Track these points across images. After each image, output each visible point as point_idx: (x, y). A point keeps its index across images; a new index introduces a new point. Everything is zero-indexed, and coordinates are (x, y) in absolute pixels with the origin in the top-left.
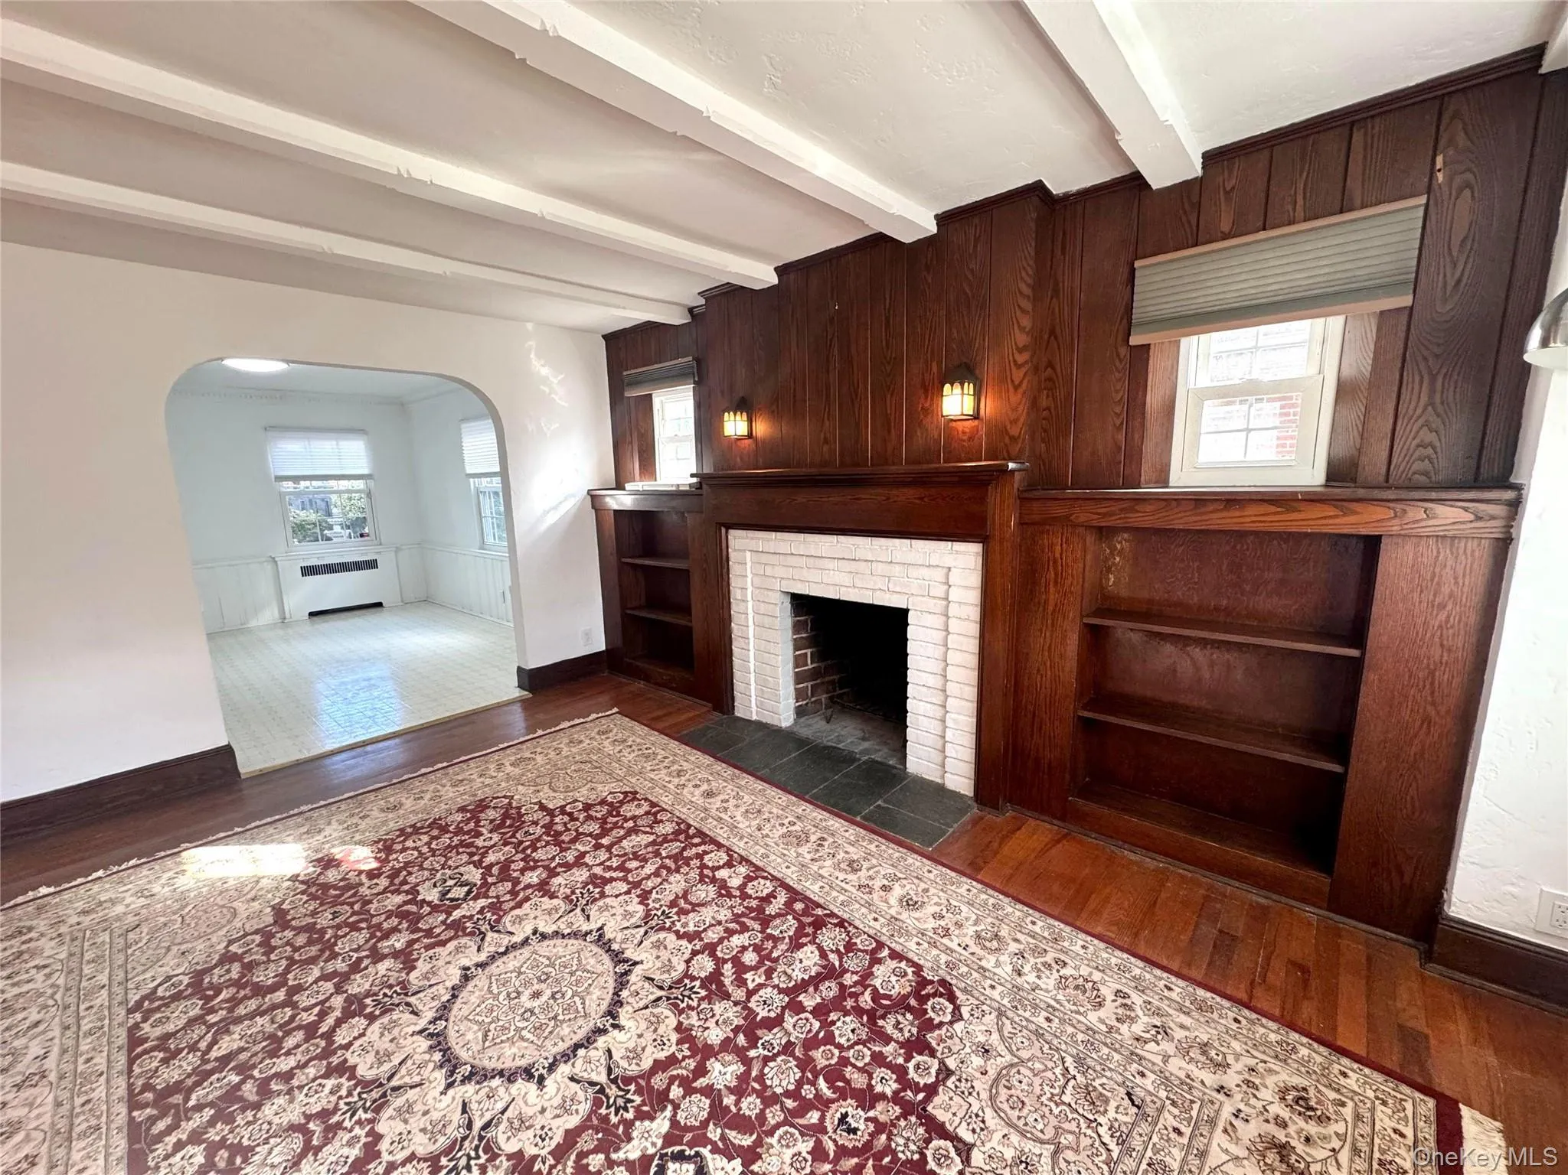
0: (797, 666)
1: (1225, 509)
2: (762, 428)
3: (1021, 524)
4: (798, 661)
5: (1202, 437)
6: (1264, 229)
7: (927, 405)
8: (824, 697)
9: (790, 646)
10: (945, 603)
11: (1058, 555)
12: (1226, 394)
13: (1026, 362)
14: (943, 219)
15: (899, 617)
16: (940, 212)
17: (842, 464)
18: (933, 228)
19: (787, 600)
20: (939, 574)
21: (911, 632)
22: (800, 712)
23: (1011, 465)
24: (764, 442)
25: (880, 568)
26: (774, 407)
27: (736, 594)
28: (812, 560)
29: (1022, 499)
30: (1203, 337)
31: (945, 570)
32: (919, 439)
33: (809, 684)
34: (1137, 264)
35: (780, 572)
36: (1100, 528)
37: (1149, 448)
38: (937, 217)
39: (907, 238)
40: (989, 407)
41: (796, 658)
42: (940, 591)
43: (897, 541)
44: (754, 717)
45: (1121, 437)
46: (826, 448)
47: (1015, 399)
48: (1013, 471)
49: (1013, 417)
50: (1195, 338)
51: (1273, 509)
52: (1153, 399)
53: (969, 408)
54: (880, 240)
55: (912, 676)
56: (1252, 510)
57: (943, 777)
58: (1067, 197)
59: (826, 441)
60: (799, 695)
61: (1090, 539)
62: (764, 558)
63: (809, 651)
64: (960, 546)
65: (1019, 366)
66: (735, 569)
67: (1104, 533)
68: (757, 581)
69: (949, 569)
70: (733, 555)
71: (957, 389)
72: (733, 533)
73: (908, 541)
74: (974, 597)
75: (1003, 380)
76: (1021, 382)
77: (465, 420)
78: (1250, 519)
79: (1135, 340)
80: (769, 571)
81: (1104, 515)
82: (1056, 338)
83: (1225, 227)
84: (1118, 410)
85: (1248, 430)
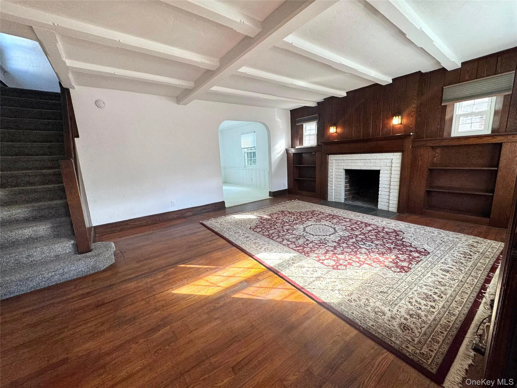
0: (345, 188)
1: (465, 140)
2: (339, 130)
3: (412, 147)
4: (346, 187)
5: (460, 126)
6: (476, 79)
7: (388, 122)
8: (351, 197)
9: (344, 183)
10: (391, 167)
11: (422, 153)
12: (466, 115)
13: (414, 111)
14: (393, 80)
15: (378, 172)
16: (393, 78)
17: (363, 137)
18: (391, 82)
19: (344, 171)
20: (389, 161)
21: (381, 175)
22: (346, 199)
23: (411, 134)
24: (340, 134)
25: (373, 161)
26: (344, 125)
27: (330, 170)
28: (353, 161)
29: (413, 142)
30: (461, 103)
31: (391, 160)
32: (385, 129)
33: (348, 193)
34: (444, 87)
35: (344, 164)
36: (433, 147)
37: (446, 128)
38: (392, 79)
39: (384, 84)
40: (405, 121)
41: (345, 185)
42: (390, 165)
43: (378, 154)
44: (333, 201)
45: (439, 127)
46: (358, 133)
47: (411, 119)
48: (411, 135)
49: (411, 123)
50: (458, 103)
51: (476, 139)
52: (447, 117)
53: (400, 121)
54: (376, 85)
55: (380, 186)
56: (471, 139)
57: (388, 209)
58: (426, 73)
59: (358, 132)
60: (346, 195)
61: (430, 150)
62: (339, 161)
63: (348, 184)
64: (395, 154)
65: (413, 112)
66: (330, 165)
67: (433, 148)
68: (336, 167)
69: (392, 159)
70: (330, 161)
71: (397, 117)
72: (330, 156)
73: (381, 154)
74: (399, 165)
75: (409, 115)
76: (413, 116)
77: (242, 134)
78: (471, 142)
79: (443, 104)
80: (340, 164)
81: (434, 143)
82: (422, 105)
83: (467, 78)
84: (438, 120)
85: (472, 123)
